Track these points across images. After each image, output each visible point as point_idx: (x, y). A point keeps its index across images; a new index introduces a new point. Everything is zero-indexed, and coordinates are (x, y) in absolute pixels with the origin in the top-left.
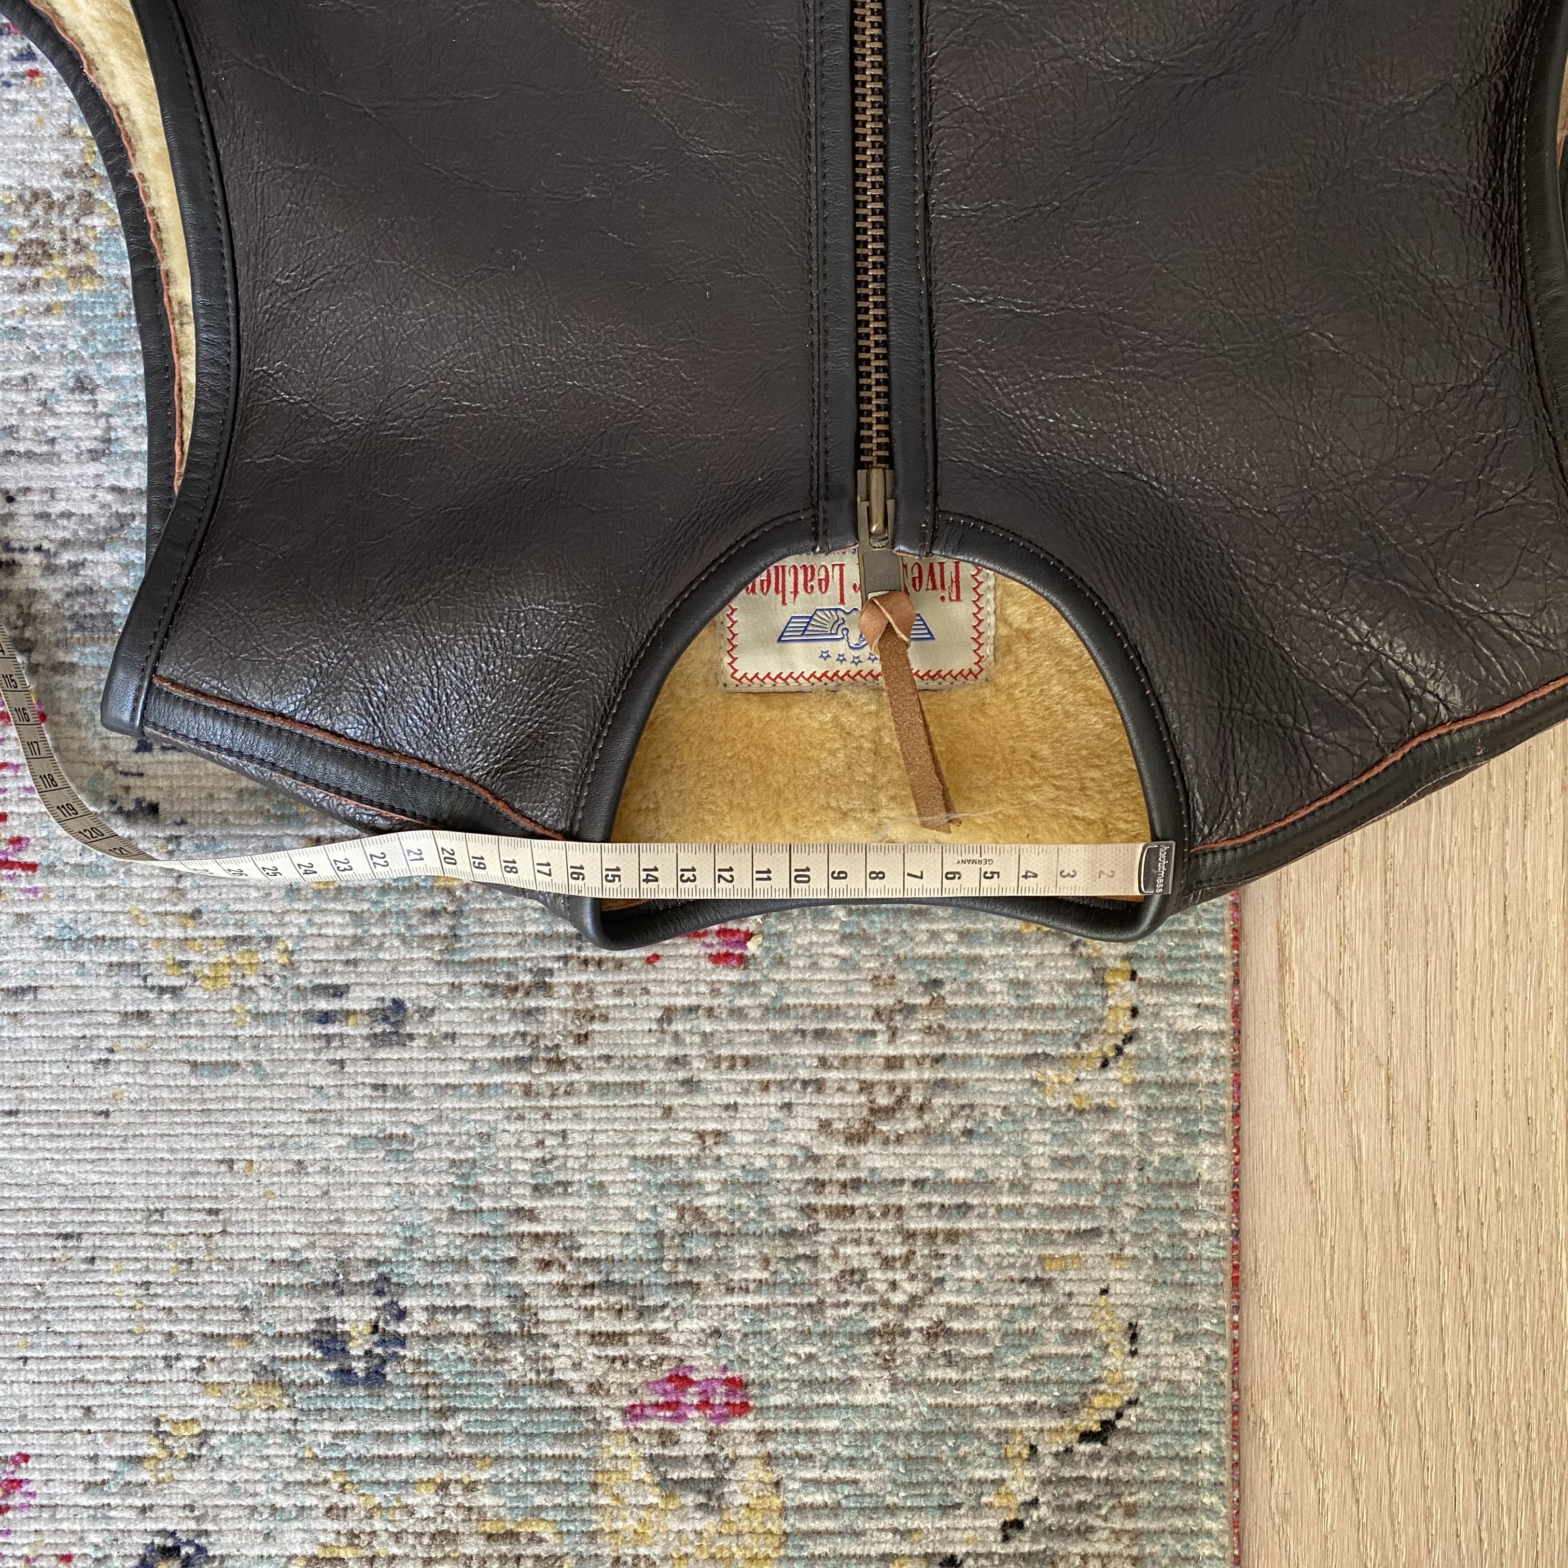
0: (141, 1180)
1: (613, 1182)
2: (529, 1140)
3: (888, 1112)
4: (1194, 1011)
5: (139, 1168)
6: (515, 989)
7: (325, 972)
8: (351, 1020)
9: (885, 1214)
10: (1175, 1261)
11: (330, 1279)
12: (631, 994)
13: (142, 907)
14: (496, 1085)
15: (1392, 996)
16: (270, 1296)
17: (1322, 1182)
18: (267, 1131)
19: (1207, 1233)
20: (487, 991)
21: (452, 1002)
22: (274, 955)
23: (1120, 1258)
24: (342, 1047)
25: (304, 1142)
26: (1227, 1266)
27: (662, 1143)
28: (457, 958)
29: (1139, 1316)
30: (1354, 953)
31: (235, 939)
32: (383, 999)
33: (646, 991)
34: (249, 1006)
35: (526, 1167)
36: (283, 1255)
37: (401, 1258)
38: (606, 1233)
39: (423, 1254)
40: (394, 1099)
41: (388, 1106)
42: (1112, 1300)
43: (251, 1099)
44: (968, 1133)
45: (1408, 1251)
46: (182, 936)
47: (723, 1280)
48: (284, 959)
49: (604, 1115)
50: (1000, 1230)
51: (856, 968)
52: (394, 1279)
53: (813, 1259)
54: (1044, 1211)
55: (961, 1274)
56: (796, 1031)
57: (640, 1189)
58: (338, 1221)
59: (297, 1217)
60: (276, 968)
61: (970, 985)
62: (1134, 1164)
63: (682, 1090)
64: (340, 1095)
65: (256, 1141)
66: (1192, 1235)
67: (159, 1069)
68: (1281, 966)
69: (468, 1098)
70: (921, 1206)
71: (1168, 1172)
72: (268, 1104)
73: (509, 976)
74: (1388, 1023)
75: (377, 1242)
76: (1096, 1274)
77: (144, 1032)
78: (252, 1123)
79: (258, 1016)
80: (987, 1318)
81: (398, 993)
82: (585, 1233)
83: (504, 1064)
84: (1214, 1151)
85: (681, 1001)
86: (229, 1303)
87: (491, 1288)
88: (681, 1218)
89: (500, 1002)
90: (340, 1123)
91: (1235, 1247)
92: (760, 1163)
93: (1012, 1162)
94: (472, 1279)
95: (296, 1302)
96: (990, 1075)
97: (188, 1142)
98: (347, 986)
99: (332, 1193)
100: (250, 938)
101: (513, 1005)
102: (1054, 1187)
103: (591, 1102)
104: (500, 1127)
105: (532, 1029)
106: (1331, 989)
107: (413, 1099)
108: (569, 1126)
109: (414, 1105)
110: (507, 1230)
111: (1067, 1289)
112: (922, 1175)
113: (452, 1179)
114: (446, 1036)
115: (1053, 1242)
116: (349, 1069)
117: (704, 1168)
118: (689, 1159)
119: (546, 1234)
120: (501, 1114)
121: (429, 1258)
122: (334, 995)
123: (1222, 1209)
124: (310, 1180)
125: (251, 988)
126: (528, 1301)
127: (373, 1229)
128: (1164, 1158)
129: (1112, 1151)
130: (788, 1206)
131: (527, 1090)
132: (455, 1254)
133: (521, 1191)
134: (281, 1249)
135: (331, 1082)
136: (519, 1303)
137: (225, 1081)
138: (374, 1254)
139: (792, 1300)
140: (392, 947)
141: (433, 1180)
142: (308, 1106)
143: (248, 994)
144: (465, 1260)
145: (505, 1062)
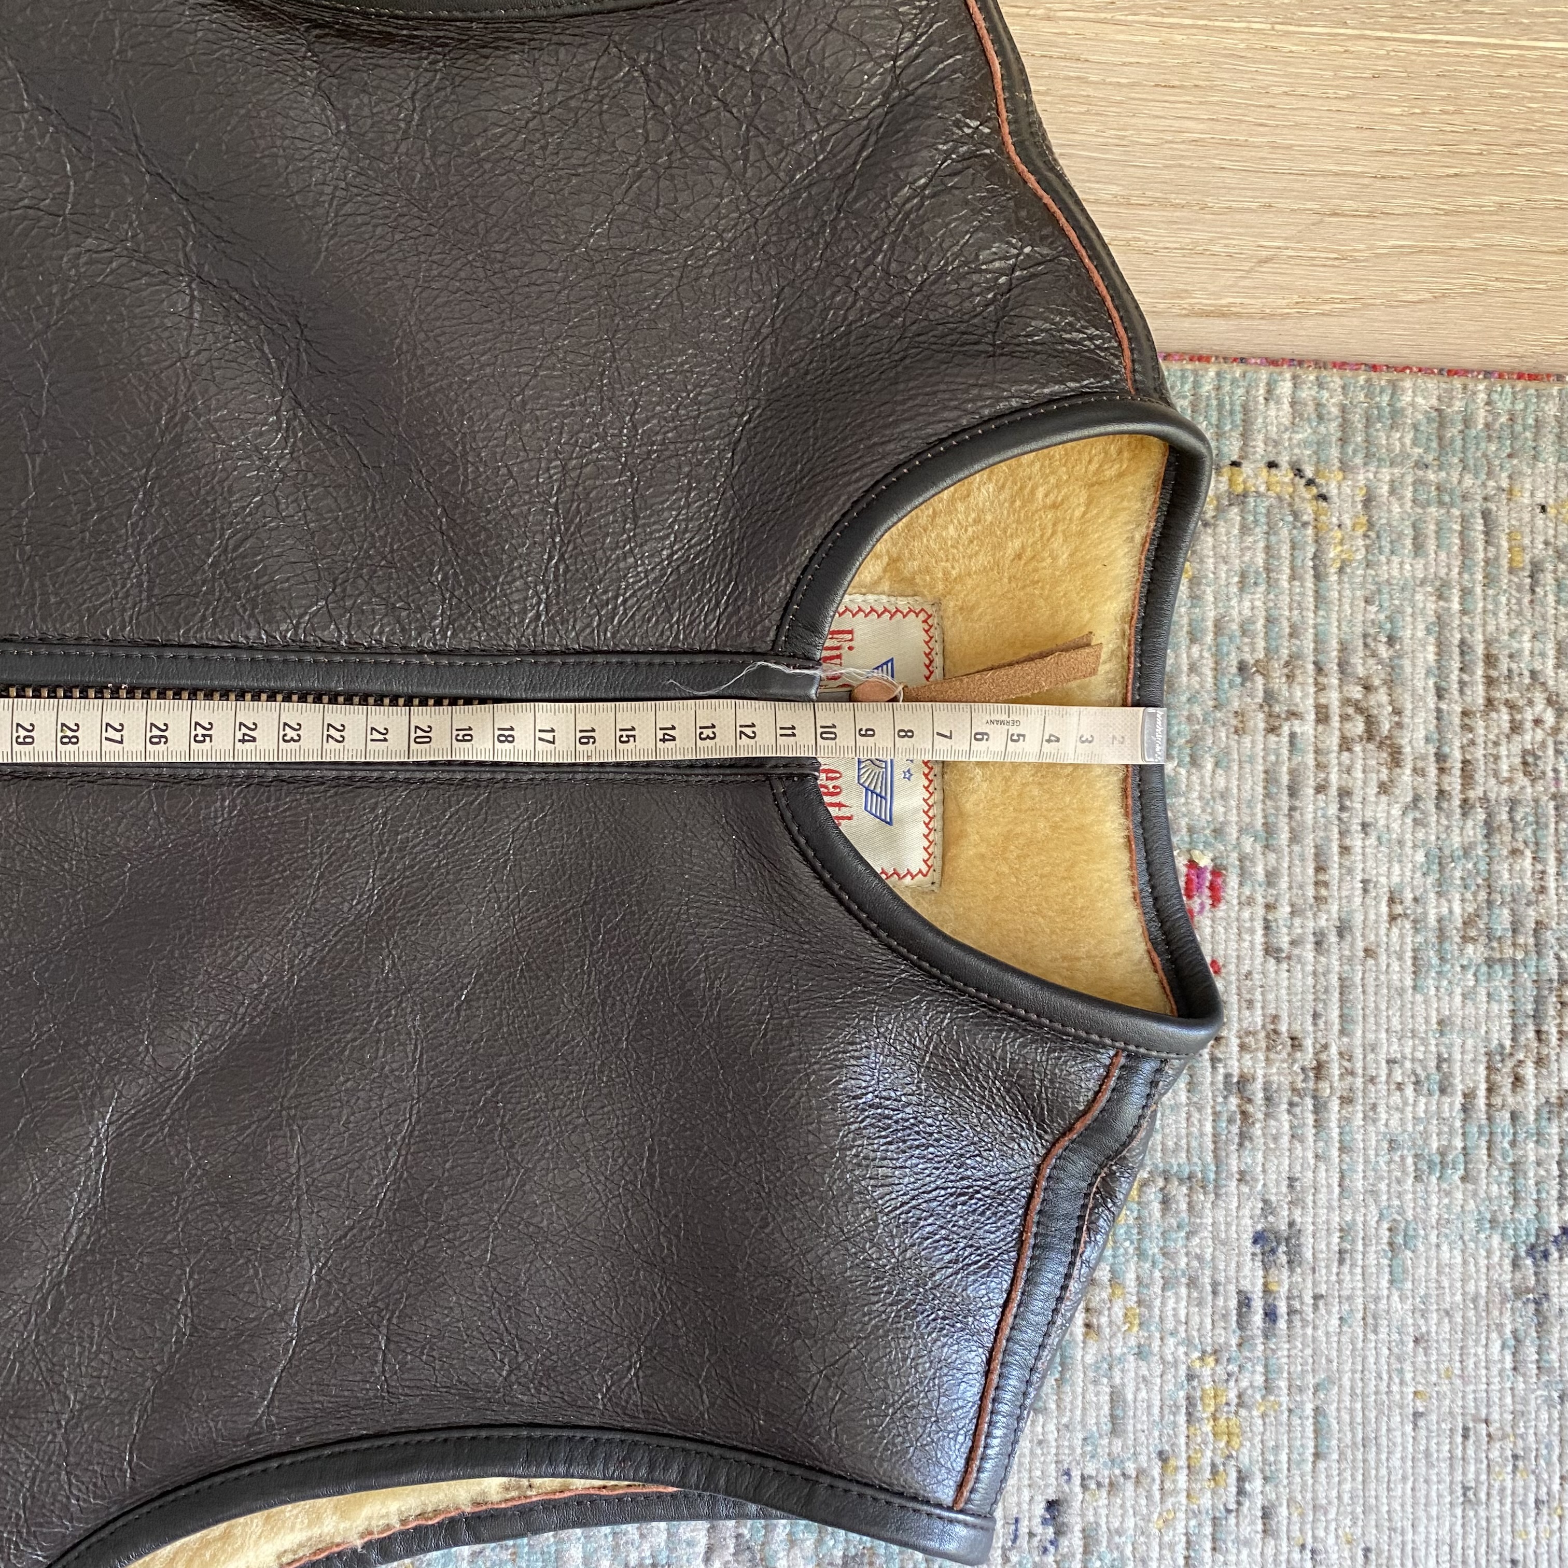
0: (1434, 1511)
1: (1438, 1010)
2: (1396, 1098)
3: (1370, 721)
4: (1272, 404)
5: (1421, 1514)
6: (1244, 1113)
7: (1225, 1317)
8: (1273, 1287)
9: (1471, 729)
10: (1514, 437)
11: (1532, 1306)
12: (1251, 991)
13: (1156, 1516)
14: (1341, 1134)
15: (1254, 206)
16: (1550, 1371)
17: (1433, 286)
18: (1385, 1376)
19: (1487, 404)
20: (1247, 1143)
21: (1256, 1180)
22: (1207, 1372)
23: (1510, 492)
24: (1300, 1297)
25: (1395, 1336)
26: (1520, 385)
27: (1400, 958)
28: (1212, 1176)
30: (1211, 241)
31: (1189, 1414)
32: (1254, 1254)
33: (1248, 975)
34: (1258, 1397)
35: (1423, 1100)
36: (1509, 1358)
37: (1511, 1232)
38: (1488, 1017)
39: (1507, 1210)
40: (1353, 1242)
41: (1360, 1247)
42: (1551, 501)
43: (1353, 1394)
44: (1391, 640)
45: (1501, 205)
46: (1185, 1471)
47: (1533, 897)
49: (1372, 1020)
50: (1485, 611)
51: (1227, 752)
52: (1533, 1239)
53: (1513, 804)
54: (1466, 566)
55: (1527, 653)
56: (1290, 817)
57: (1445, 983)
58: (1475, 1300)
59: (1471, 1343)
60: (1219, 1369)
61: (1244, 633)
62: (1420, 473)
63: (1349, 938)
64: (1350, 1298)
65: (1395, 1388)
66: (1490, 419)
67: (1321, 1495)
68: (1223, 315)
69: (1354, 1163)
70: (1461, 692)
72: (1358, 1376)
73: (1230, 1121)
74: (1281, 211)
75: (1496, 1259)
76: (1527, 517)
77: (1283, 1511)
78: (1377, 1393)
79: (1268, 1388)
81: (1247, 1237)
82: (1487, 1039)
84: (1410, 392)
85: (1259, 938)
86: (1556, 1415)
87: (1540, 1138)
88: (1474, 940)
89: (1257, 1130)
90: (1377, 1299)
91: (1501, 376)
92: (1420, 857)
93: (1419, 597)
94: (1532, 1158)
95: (1555, 1343)
96: (1334, 616)
97: (1396, 1462)
98: (1239, 1292)
99: (1447, 1306)
100: (1188, 1398)
101: (1260, 1116)
102: (1443, 556)
103: (1359, 1033)
104: (1383, 1129)
105: (1286, 1096)
106: (1247, 266)
107: (1354, 1220)
108: (1382, 1057)
109: (1360, 1219)
110: (1484, 1122)
111: (1541, 546)
112: (1432, 691)
113: (1434, 1179)
114: (1291, 1186)
115: (1497, 558)
116: (1323, 1289)
117: (1425, 914)
118: (1416, 930)
119: (1488, 1080)
120: (1371, 1128)
121: (1511, 1203)
122: (1248, 1306)
123: (1465, 387)
124: (1433, 1329)
125: (1240, 1396)
126: (1553, 1100)
127: (1483, 1262)
128: (1415, 443)
129: (1409, 495)
130: (1462, 829)
131: (1346, 1101)
132: (1508, 1174)
133: (1446, 1107)
134: (1502, 1361)
135: (1335, 1309)
136: (1556, 1109)
137: (1334, 1422)
138: (1507, 1262)
139: (1552, 826)
140: (1200, 1246)
141: (1434, 1199)
142: (1360, 1331)
143: (1246, 1399)
144: (1514, 1165)
145: (1318, 1124)
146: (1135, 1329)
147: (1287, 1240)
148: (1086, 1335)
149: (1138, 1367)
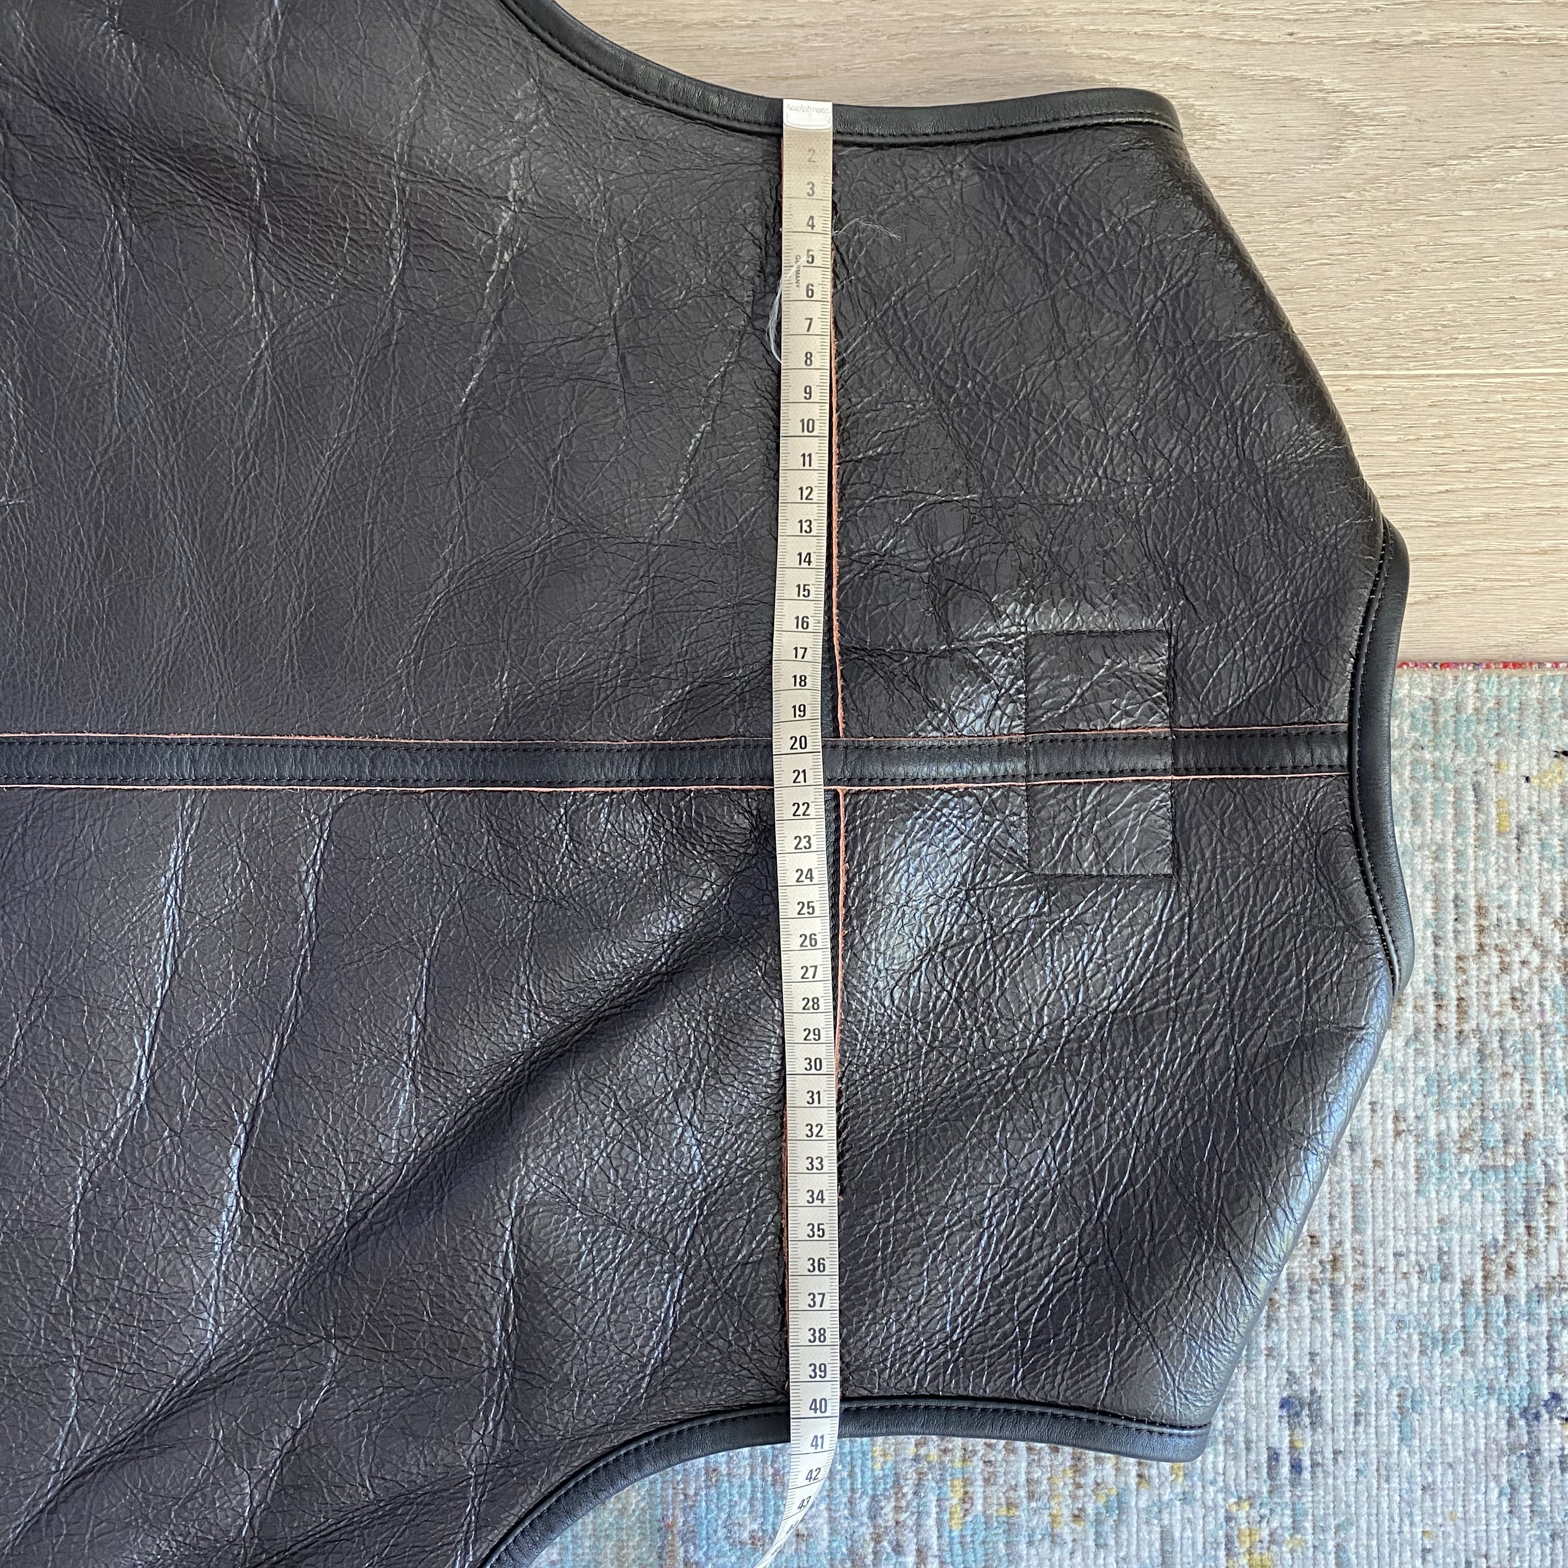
1: (1438, 1210)
2: (1403, 1285)
7: (1257, 1469)
8: (1298, 1444)
9: (1465, 971)
10: (1500, 718)
11: (1525, 1460)
14: (1355, 1315)
16: (1542, 1514)
18: (1397, 1519)
19: (1477, 691)
20: (1274, 1325)
21: (1282, 1356)
22: (1242, 1514)
23: (1498, 765)
24: (1322, 1452)
25: (1406, 1485)
26: (1505, 673)
27: (1405, 1166)
29: (1548, 749)
31: (1228, 1549)
32: (1280, 1417)
34: (1287, 1536)
35: (1426, 1287)
36: (1505, 1504)
37: (1506, 1397)
38: (1483, 1216)
39: (1503, 1378)
40: (1367, 1406)
41: (1373, 1411)
42: (1535, 773)
43: (1369, 1533)
45: (1488, 515)
47: (1521, 1113)
48: (1246, 1506)
49: (1380, 1220)
50: (1476, 870)
52: (1525, 1404)
53: (1503, 1033)
54: (1458, 833)
55: (1514, 904)
57: (1444, 1187)
58: (1475, 1455)
59: (1472, 1491)
60: (1253, 1513)
62: (1417, 754)
63: (1359, 1151)
64: (1365, 1453)
65: (1406, 1529)
66: (1478, 704)
69: (1367, 1340)
70: (1456, 939)
71: (1424, 725)
72: (1373, 1518)
75: (1493, 1420)
76: (1513, 787)
78: (1390, 1532)
79: (1296, 1528)
80: (1551, 881)
81: (1275, 1403)
82: (1483, 1235)
83: (1336, 1309)
84: (1407, 686)
86: (1548, 1551)
87: (1531, 1317)
88: (1469, 1151)
89: (1282, 1314)
90: (1389, 1454)
91: (1488, 667)
92: (1421, 1082)
93: (1418, 860)
94: (1524, 1334)
95: (1546, 1491)
98: (1269, 1449)
99: (1451, 1460)
100: (1227, 1536)
101: (1285, 1302)
102: (1438, 824)
103: (1369, 1232)
104: (1391, 1311)
105: (1307, 1285)
107: (1367, 1388)
108: (1390, 1252)
109: (1373, 1388)
110: (1481, 1305)
111: (1526, 812)
112: (1431, 939)
113: (1437, 1353)
114: (1312, 1360)
115: (1486, 824)
116: (1341, 1446)
117: (1426, 1130)
118: (1419, 1144)
119: (1484, 1269)
120: (1381, 1312)
121: (1506, 1372)
122: (1277, 1460)
123: (1456, 678)
124: (1439, 1479)
125: (1271, 1535)
126: (1542, 1285)
127: (1482, 1423)
128: (1413, 728)
129: (1407, 773)
130: (1458, 1057)
131: (1359, 1288)
132: (1502, 1349)
133: (1447, 1293)
134: (1500, 1505)
135: (1353, 1462)
136: (1544, 1293)
137: (1353, 1558)
138: (1503, 1422)
139: (1539, 1052)
140: (1234, 1410)
141: (1437, 1370)
142: (1374, 1482)
143: (1276, 1537)
144: (1508, 1342)
145: (1335, 1308)
146: (1180, 1479)
147: (1310, 1405)
148: (1138, 1484)
149: (1183, 1511)
